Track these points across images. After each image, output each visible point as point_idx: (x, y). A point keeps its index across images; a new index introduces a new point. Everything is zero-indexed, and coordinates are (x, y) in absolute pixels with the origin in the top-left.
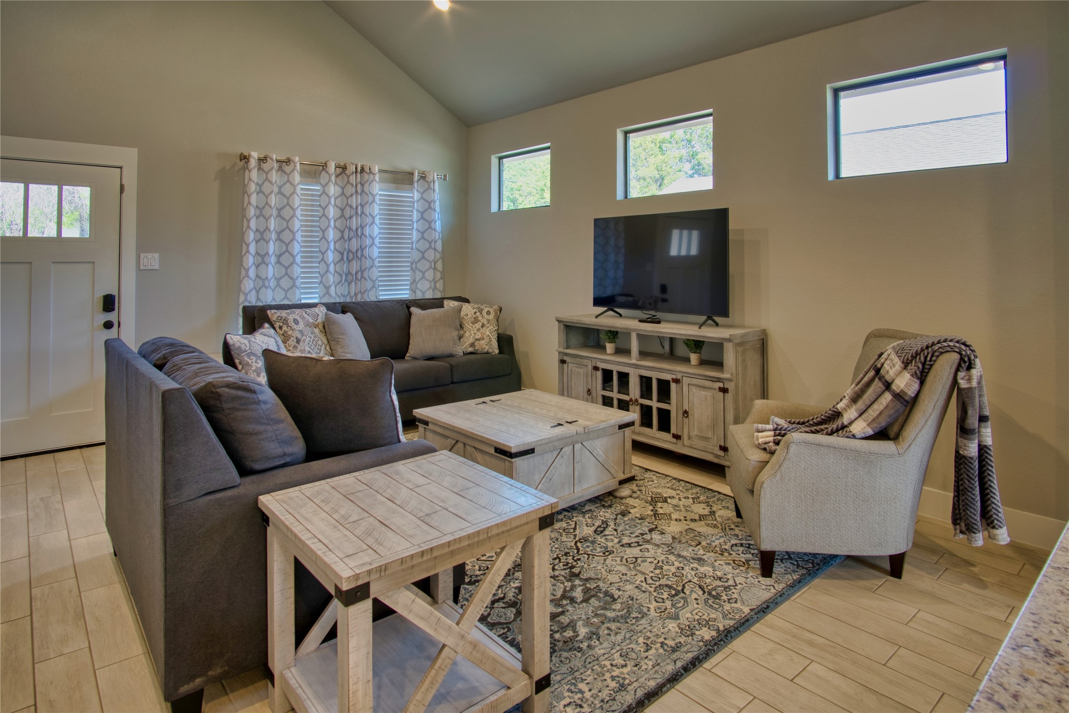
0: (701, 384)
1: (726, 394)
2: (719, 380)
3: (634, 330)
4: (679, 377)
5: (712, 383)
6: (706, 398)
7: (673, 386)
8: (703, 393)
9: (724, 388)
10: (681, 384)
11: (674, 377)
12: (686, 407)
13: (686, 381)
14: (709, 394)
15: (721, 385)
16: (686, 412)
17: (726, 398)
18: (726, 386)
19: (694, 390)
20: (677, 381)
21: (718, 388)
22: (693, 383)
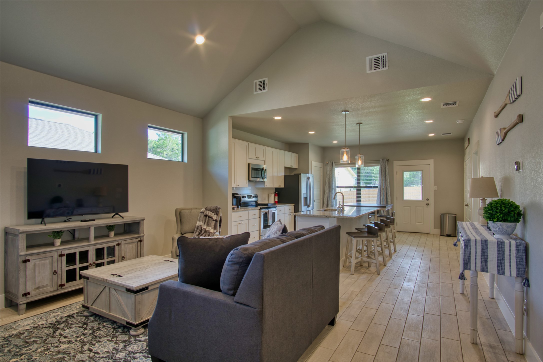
0: (130, 242)
1: (141, 242)
2: (138, 237)
3: (92, 226)
4: (120, 242)
5: (135, 240)
6: (133, 247)
7: (117, 248)
8: (131, 245)
9: (141, 240)
10: (121, 245)
11: (117, 243)
12: (123, 255)
13: (123, 243)
14: (133, 245)
15: (139, 239)
16: (123, 257)
17: (141, 244)
18: (141, 239)
19: (126, 245)
20: (119, 245)
21: (138, 241)
22: (126, 243)
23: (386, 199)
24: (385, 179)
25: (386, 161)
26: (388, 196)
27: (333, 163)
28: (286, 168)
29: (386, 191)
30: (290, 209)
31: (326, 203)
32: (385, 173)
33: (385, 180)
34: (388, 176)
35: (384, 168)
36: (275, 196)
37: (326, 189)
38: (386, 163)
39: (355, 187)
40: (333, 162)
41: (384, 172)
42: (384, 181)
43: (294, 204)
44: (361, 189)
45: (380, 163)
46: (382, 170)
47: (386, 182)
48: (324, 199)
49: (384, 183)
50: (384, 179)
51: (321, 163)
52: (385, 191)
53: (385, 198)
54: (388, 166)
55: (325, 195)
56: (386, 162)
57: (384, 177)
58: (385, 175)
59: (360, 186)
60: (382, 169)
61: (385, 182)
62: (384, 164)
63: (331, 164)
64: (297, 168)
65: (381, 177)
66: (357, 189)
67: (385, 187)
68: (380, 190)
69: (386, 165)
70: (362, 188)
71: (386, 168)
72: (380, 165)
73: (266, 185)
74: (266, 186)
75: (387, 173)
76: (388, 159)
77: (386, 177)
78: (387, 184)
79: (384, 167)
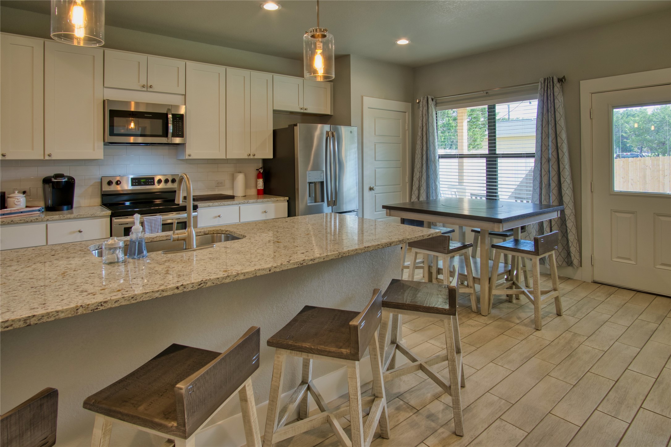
23: (556, 188)
24: (554, 134)
25: (556, 80)
26: (562, 180)
27: (430, 100)
28: (275, 111)
29: (556, 163)
30: (265, 212)
31: (416, 192)
32: (553, 116)
33: (554, 136)
34: (562, 123)
35: (549, 101)
36: (259, 177)
37: (416, 160)
38: (555, 88)
39: (481, 156)
40: (429, 96)
41: (550, 113)
42: (550, 139)
43: (287, 198)
44: (496, 161)
45: (539, 89)
46: (544, 106)
47: (558, 141)
48: (414, 183)
49: (550, 143)
50: (550, 133)
51: (406, 101)
52: (555, 167)
53: (553, 185)
54: (563, 95)
55: (414, 174)
56: (558, 86)
57: (550, 125)
58: (553, 121)
59: (495, 154)
60: (545, 104)
61: (554, 141)
62: (549, 92)
63: (425, 103)
64: (328, 112)
65: (542, 126)
66: (487, 161)
67: (555, 154)
68: (539, 164)
69: (556, 94)
70: (500, 157)
71: (556, 101)
72: (538, 95)
73: (188, 151)
74: (189, 156)
75: (558, 115)
76: (564, 76)
77: (557, 125)
78: (559, 145)
79: (549, 98)
